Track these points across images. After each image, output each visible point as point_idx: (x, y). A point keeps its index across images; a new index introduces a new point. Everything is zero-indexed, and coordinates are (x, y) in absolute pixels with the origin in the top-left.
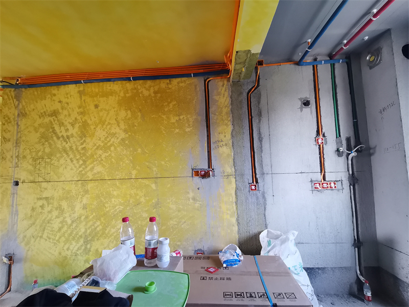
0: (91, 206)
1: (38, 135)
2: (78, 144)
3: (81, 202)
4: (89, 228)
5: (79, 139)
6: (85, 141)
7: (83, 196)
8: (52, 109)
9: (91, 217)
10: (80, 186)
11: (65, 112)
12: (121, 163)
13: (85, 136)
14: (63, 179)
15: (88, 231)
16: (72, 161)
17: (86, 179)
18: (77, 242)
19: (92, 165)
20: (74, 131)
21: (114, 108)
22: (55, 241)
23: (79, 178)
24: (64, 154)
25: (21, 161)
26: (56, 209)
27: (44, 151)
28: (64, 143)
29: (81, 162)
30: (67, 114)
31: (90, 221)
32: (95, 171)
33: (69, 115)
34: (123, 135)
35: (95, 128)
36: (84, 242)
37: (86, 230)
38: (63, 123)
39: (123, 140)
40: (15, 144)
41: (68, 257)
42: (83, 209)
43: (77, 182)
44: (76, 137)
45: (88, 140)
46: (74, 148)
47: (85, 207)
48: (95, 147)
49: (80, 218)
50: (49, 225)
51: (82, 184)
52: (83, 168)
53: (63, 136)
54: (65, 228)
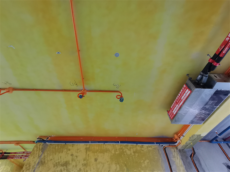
8: (65, 160)
11: (74, 163)
21: (108, 162)
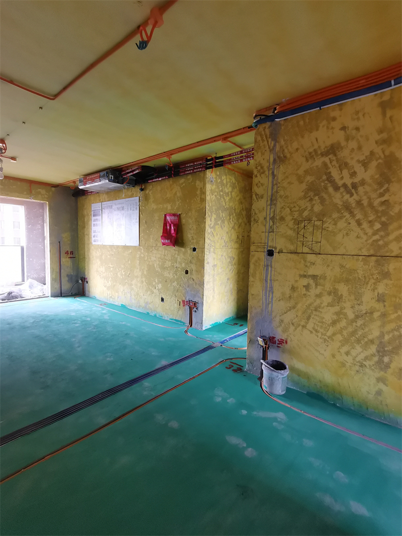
0: (393, 299)
1: (304, 186)
2: (374, 196)
3: (374, 290)
4: (388, 333)
5: (375, 187)
6: (387, 190)
7: (378, 281)
8: (328, 143)
9: (393, 317)
10: (372, 264)
11: (353, 144)
13: (389, 182)
14: (341, 251)
15: (387, 337)
16: (359, 223)
17: (388, 254)
18: (365, 347)
20: (367, 174)
22: (326, 337)
23: (372, 252)
24: (346, 214)
25: (278, 224)
26: (329, 294)
27: (312, 210)
28: (347, 197)
29: (377, 226)
30: (356, 148)
31: (391, 321)
33: (360, 148)
36: (378, 352)
37: (382, 335)
38: (346, 164)
40: (269, 202)
41: (348, 365)
42: (378, 300)
43: (368, 258)
44: (369, 185)
45: (395, 187)
46: (365, 202)
47: (381, 299)
49: (372, 313)
50: (317, 313)
51: (377, 261)
52: (381, 236)
53: (345, 185)
54: (343, 323)
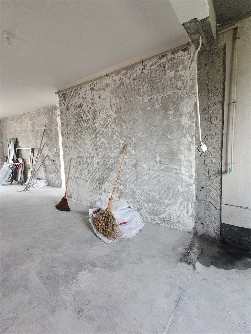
0: (100, 163)
1: (75, 120)
2: (92, 124)
3: (96, 160)
6: (95, 122)
7: (96, 157)
8: (79, 104)
9: (101, 169)
10: (95, 150)
12: (114, 136)
13: (95, 119)
15: (100, 177)
16: (90, 135)
18: (96, 182)
19: (99, 138)
20: (90, 116)
21: (109, 97)
22: (86, 181)
24: (87, 131)
26: (86, 164)
27: (78, 130)
28: (86, 124)
29: (94, 136)
30: (86, 105)
31: (101, 171)
32: (101, 141)
34: (114, 116)
35: (99, 113)
36: (99, 183)
37: (99, 177)
38: (85, 112)
39: (114, 119)
41: (92, 190)
42: (97, 164)
44: (91, 120)
45: (97, 121)
46: (90, 127)
48: (100, 126)
49: (96, 169)
50: (83, 172)
52: (95, 140)
53: (85, 120)
54: (90, 175)
